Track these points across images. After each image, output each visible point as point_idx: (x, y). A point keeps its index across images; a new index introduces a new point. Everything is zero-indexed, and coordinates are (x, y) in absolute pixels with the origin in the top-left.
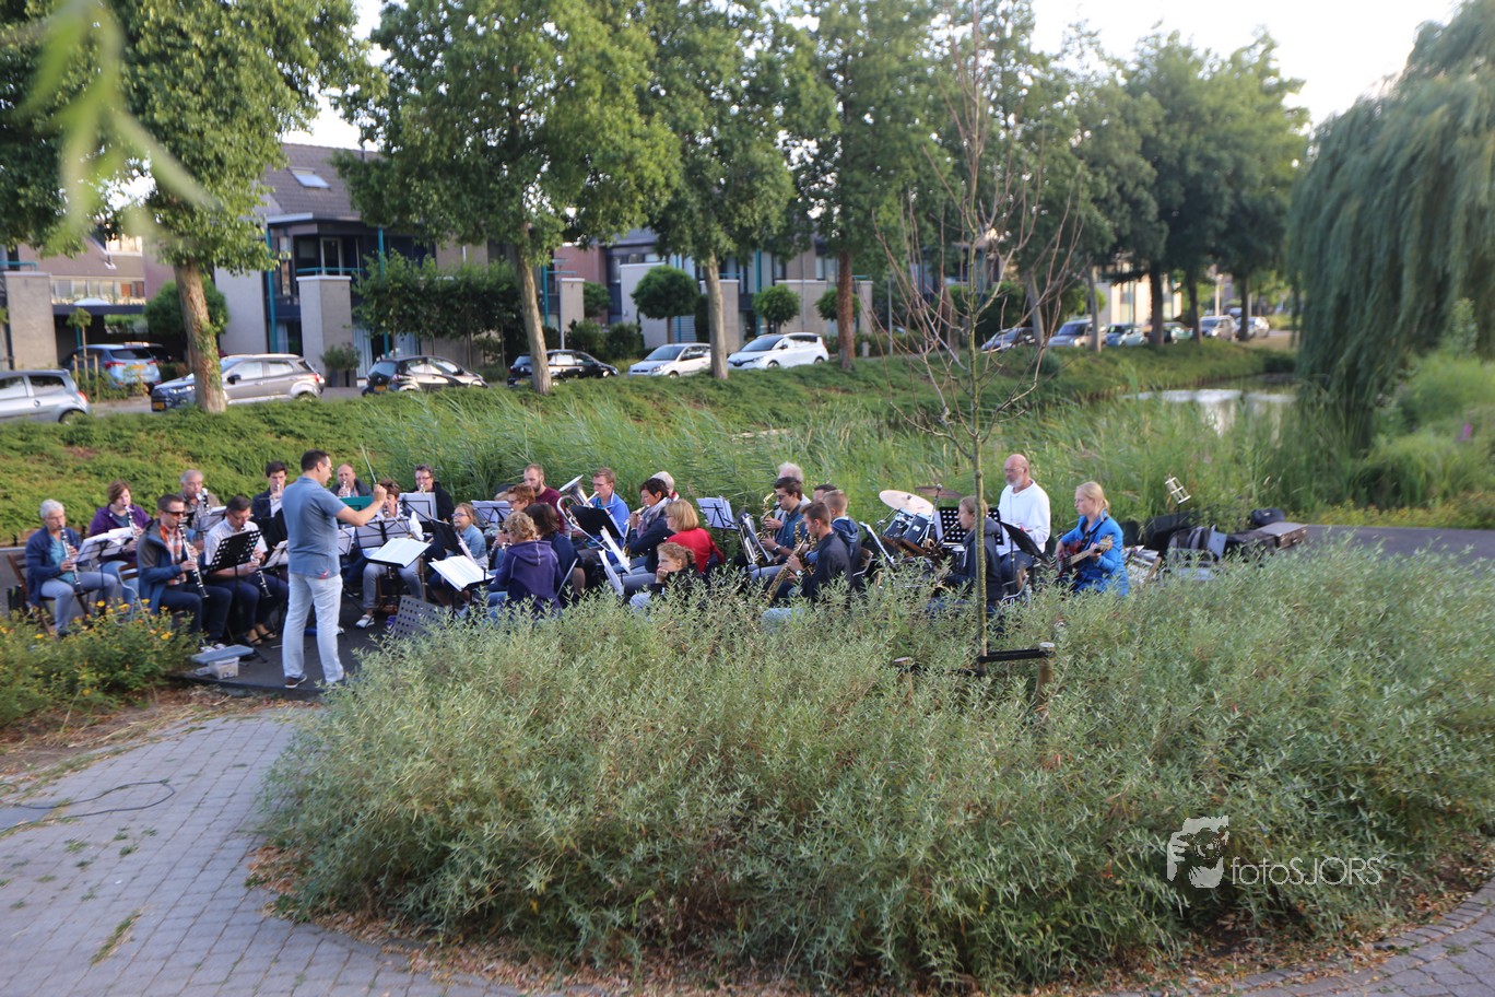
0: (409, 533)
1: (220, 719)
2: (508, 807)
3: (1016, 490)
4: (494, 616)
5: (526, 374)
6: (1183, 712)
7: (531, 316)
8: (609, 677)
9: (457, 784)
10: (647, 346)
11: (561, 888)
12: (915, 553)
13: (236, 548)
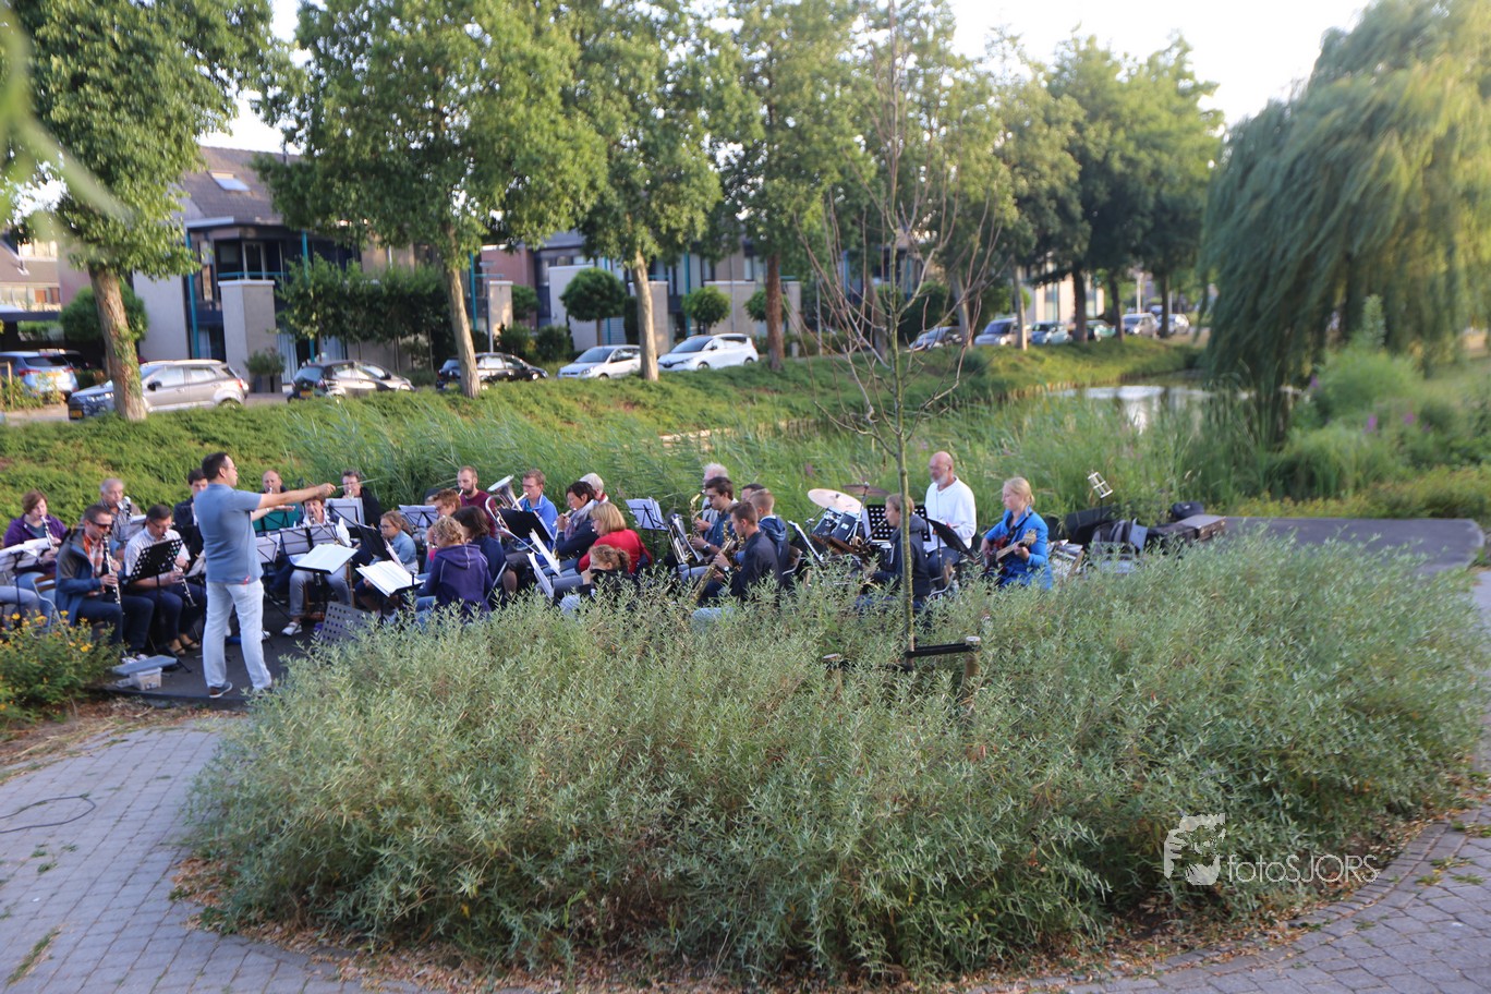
0: (335, 538)
1: (144, 730)
2: (438, 811)
3: (941, 488)
4: (422, 620)
5: (455, 378)
6: (1105, 701)
7: (459, 320)
8: (538, 679)
9: (386, 787)
10: (577, 349)
11: (493, 891)
12: (843, 550)
13: (158, 557)
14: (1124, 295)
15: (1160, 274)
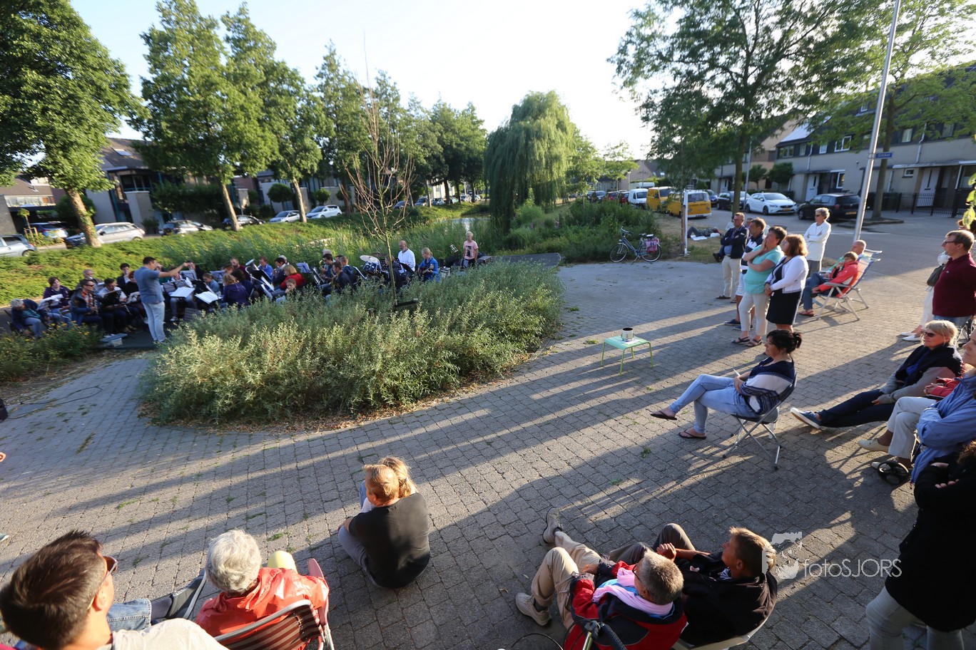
3: (403, 252)
7: (228, 203)
10: (275, 213)
14: (461, 189)
15: (471, 182)
